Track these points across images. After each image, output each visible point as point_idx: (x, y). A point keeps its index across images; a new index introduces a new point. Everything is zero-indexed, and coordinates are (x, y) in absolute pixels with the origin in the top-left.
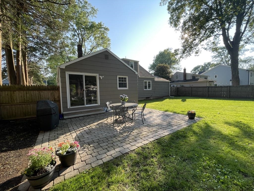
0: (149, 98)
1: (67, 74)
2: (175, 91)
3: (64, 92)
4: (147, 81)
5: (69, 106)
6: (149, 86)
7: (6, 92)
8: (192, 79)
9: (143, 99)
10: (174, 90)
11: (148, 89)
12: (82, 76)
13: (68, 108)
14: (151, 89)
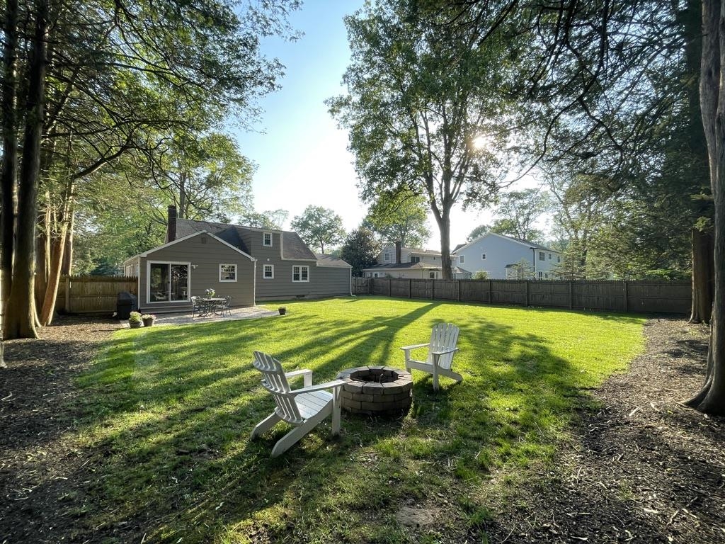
0: (303, 296)
1: (149, 263)
2: (365, 285)
3: (144, 285)
4: (301, 267)
5: (148, 301)
6: (305, 276)
7: (78, 283)
8: (410, 261)
9: (290, 298)
10: (362, 284)
11: (301, 281)
12: (168, 265)
13: (147, 302)
14: (308, 281)
